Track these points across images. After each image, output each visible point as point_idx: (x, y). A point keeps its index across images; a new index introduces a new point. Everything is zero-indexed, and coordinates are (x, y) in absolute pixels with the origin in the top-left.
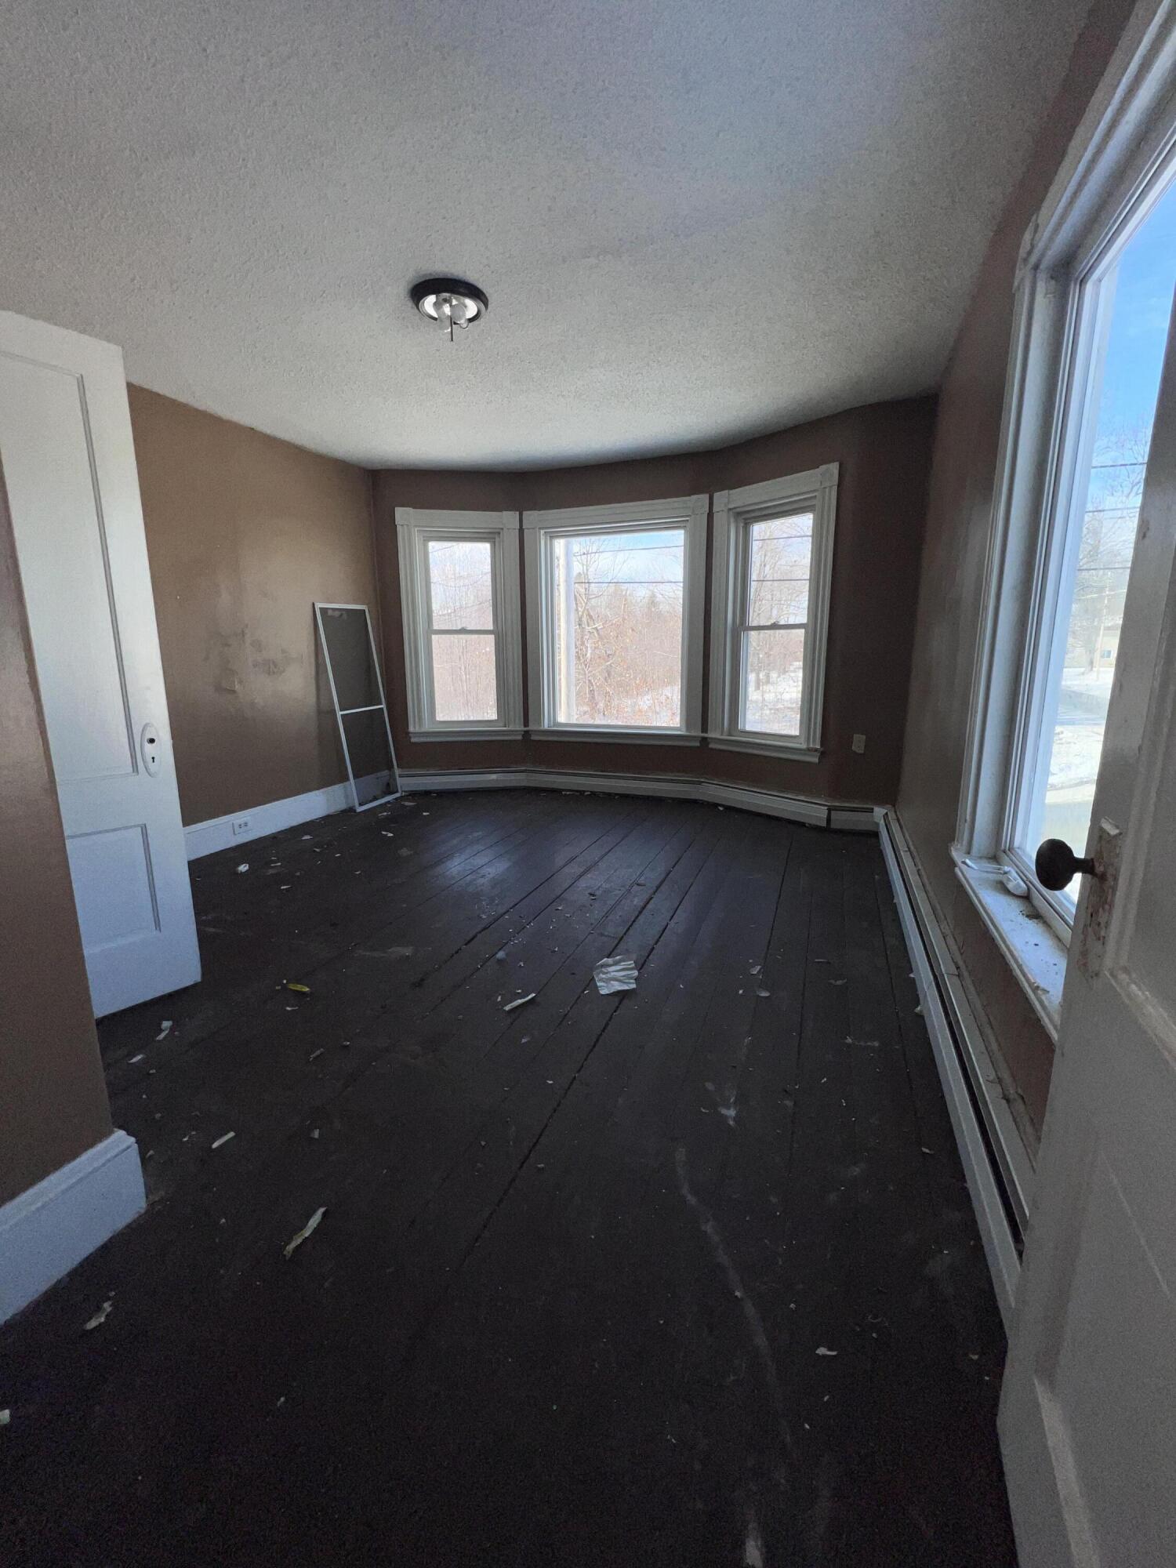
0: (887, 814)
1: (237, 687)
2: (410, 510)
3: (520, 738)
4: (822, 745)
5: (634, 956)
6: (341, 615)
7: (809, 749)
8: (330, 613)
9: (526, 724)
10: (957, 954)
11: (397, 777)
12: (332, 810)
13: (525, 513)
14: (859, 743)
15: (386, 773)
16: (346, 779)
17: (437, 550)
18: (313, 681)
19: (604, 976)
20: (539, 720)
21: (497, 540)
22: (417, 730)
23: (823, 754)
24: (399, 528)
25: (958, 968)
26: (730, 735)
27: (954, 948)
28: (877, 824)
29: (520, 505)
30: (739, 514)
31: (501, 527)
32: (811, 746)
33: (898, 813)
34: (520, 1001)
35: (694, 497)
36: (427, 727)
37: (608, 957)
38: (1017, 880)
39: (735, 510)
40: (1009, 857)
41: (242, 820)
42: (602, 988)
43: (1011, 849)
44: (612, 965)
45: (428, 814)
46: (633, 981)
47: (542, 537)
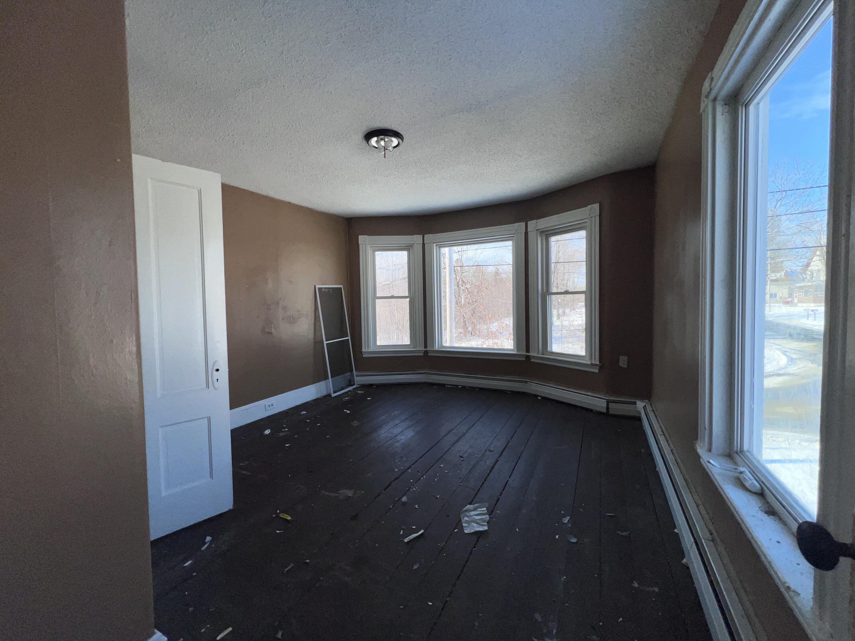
0: (645, 406)
1: (273, 331)
2: (366, 236)
3: (422, 354)
4: (600, 362)
5: (487, 504)
6: (329, 290)
7: (592, 364)
8: (323, 290)
9: (426, 346)
10: (710, 524)
11: (355, 377)
12: (319, 396)
13: (426, 236)
14: (623, 361)
15: (348, 374)
16: (326, 378)
17: (379, 255)
18: (313, 326)
19: (467, 519)
20: (433, 344)
21: (411, 251)
22: (367, 350)
23: (601, 368)
24: (360, 246)
25: (711, 534)
26: (543, 354)
27: (706, 516)
28: (640, 413)
29: (423, 232)
30: (542, 232)
31: (413, 243)
32: (593, 362)
33: (653, 406)
34: (414, 536)
35: (517, 224)
36: (371, 349)
37: (470, 504)
38: (751, 480)
39: (540, 230)
40: (740, 457)
41: (270, 402)
42: (466, 528)
43: (742, 451)
44: (473, 510)
45: (370, 398)
46: (486, 524)
47: (435, 247)
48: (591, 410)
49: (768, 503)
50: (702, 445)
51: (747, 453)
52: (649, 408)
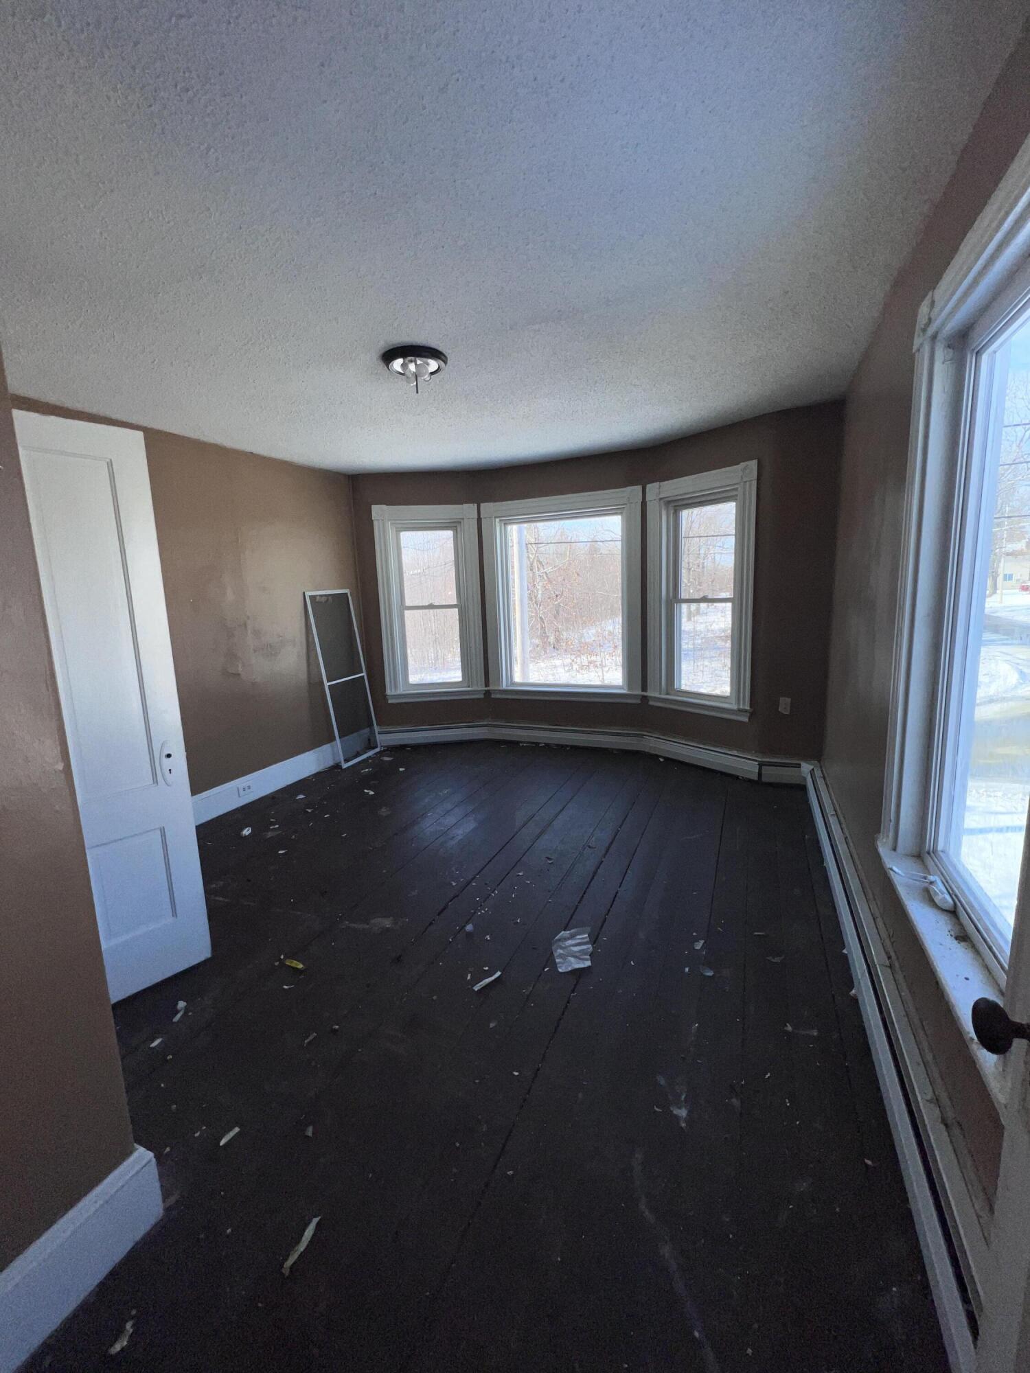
0: (813, 769)
1: (241, 670)
2: (384, 507)
3: (482, 696)
4: (751, 707)
5: (589, 929)
6: (328, 600)
7: (740, 710)
8: (318, 598)
9: (487, 683)
11: (377, 734)
12: (321, 768)
13: (482, 505)
14: (785, 705)
15: (367, 730)
16: (331, 739)
17: (406, 536)
18: (304, 656)
19: (561, 951)
20: (498, 681)
21: (459, 530)
22: (393, 693)
23: (752, 715)
24: (375, 523)
26: (667, 694)
27: (885, 934)
28: (805, 779)
29: (478, 500)
30: (669, 502)
31: (462, 517)
32: (741, 707)
33: (824, 771)
34: (488, 981)
35: (629, 489)
36: (401, 691)
37: (565, 930)
38: (943, 893)
39: (667, 499)
40: (934, 861)
41: (245, 784)
42: (561, 965)
43: (935, 851)
44: (569, 939)
45: (403, 769)
46: (589, 957)
47: (498, 525)
48: (737, 777)
49: (961, 925)
50: (884, 840)
51: (941, 854)
52: (818, 773)
